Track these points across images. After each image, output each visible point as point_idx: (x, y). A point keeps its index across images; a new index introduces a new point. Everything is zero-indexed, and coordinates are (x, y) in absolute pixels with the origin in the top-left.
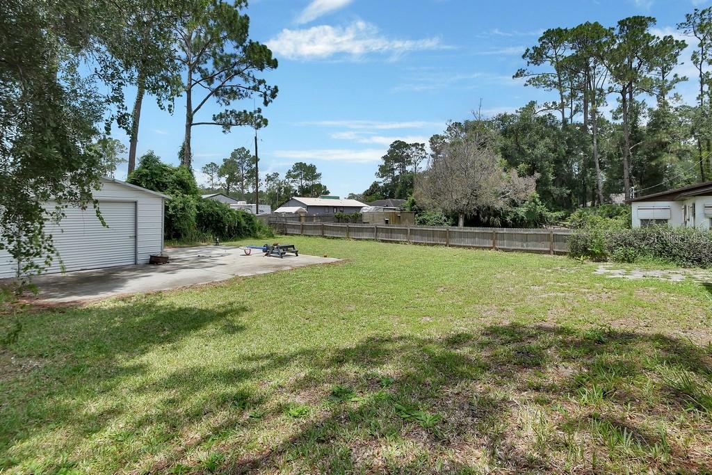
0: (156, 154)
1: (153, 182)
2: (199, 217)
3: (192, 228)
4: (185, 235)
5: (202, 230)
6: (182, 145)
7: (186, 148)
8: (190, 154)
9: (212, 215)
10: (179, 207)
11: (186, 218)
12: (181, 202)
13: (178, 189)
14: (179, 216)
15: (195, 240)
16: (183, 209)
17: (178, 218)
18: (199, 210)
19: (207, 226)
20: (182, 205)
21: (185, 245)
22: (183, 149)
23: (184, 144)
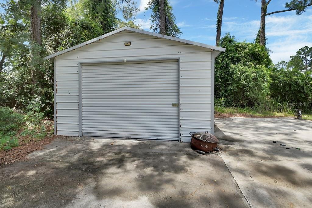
0: (231, 35)
1: (228, 57)
2: (274, 87)
3: (266, 98)
4: (259, 104)
5: (277, 100)
6: (257, 32)
7: (261, 34)
8: (265, 38)
9: (290, 85)
10: (251, 77)
11: (259, 88)
12: (253, 73)
13: (250, 61)
14: (251, 85)
15: (270, 110)
16: (255, 79)
17: (250, 87)
18: (274, 80)
19: (283, 96)
20: (254, 75)
21: (258, 114)
22: (259, 35)
23: (259, 32)
